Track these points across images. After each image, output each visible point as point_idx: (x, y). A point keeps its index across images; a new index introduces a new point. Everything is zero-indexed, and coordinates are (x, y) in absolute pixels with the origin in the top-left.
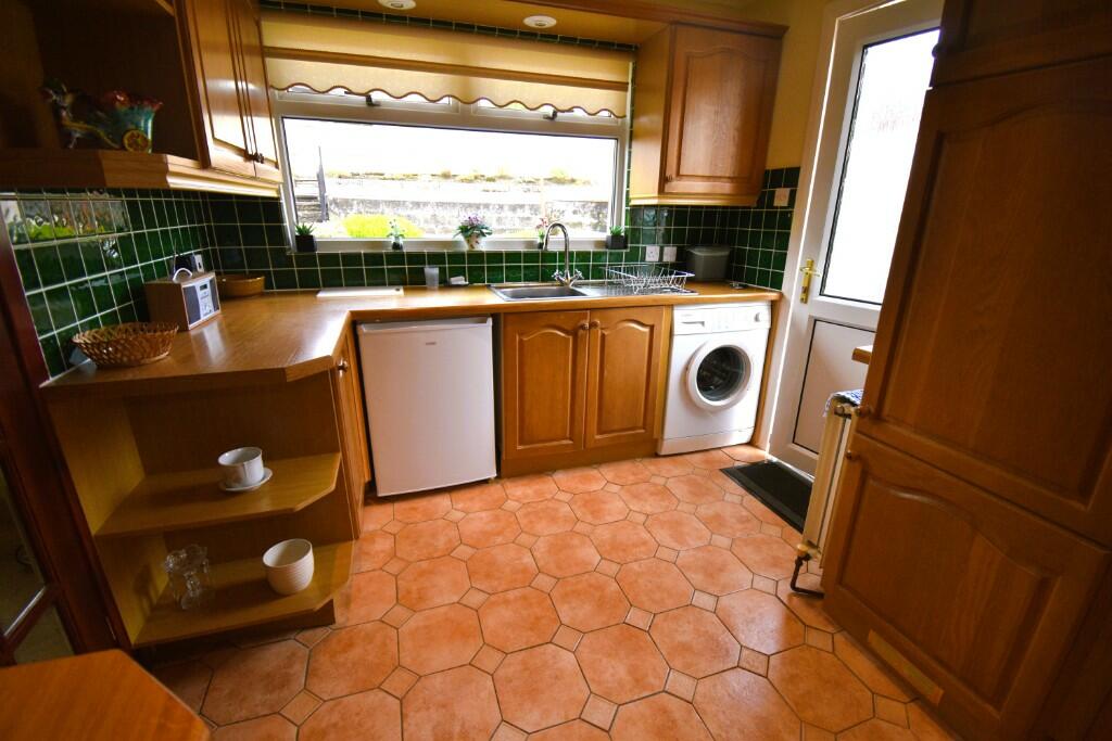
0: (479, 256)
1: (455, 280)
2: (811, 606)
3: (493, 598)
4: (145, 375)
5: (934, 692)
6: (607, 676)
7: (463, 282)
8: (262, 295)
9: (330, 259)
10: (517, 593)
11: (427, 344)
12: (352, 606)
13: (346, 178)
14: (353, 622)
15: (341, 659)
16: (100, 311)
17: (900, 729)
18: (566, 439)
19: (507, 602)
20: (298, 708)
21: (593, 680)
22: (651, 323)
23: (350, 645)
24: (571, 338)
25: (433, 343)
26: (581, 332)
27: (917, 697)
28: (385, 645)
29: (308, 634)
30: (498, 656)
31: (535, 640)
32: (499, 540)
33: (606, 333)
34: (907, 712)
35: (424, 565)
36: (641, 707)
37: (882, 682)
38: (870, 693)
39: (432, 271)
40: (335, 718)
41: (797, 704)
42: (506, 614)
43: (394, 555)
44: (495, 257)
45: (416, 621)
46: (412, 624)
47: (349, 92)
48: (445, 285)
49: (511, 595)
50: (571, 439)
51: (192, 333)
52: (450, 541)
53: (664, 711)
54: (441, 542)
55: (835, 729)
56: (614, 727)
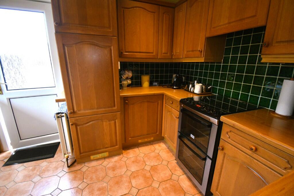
2: (75, 166)
5: (106, 154)
17: (109, 164)
27: (105, 158)
34: (106, 161)
37: (100, 162)
38: (101, 165)
41: (97, 180)
55: (105, 175)
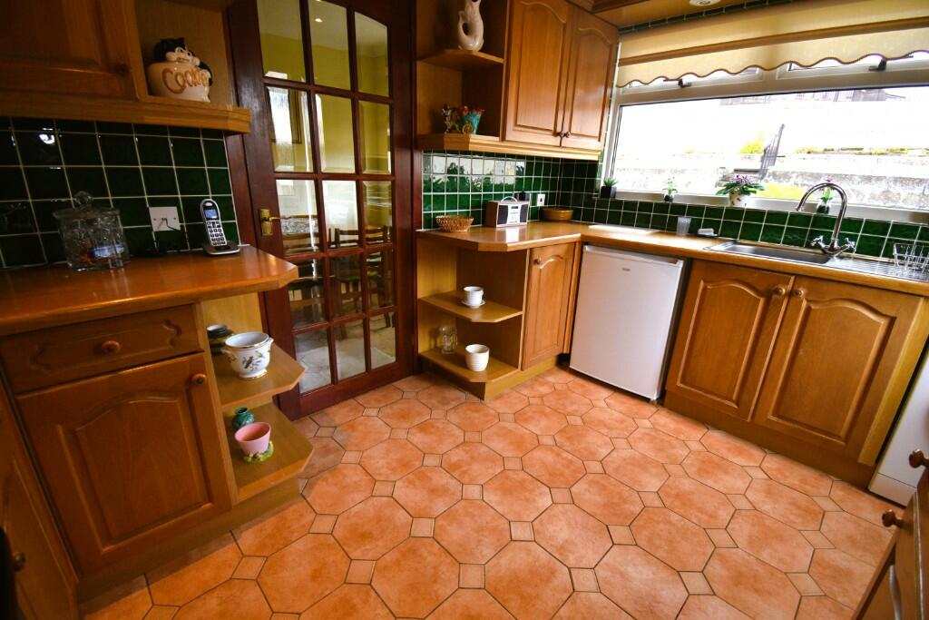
0: (738, 213)
1: (701, 231)
3: (555, 448)
4: (454, 236)
6: (551, 528)
7: (712, 234)
8: (568, 222)
9: (618, 204)
10: (570, 457)
11: (624, 269)
12: (498, 401)
13: (816, 153)
14: (489, 405)
15: (469, 412)
16: (460, 208)
18: (730, 400)
19: (558, 455)
20: (438, 414)
21: (541, 521)
22: (892, 314)
23: (477, 411)
24: (762, 301)
25: (628, 270)
26: (775, 297)
28: (487, 422)
29: (472, 396)
30: (518, 466)
31: (543, 479)
32: (604, 431)
33: (813, 307)
35: (548, 410)
36: (544, 556)
39: (684, 221)
40: (441, 426)
42: (550, 458)
43: (541, 397)
44: (755, 214)
45: (510, 425)
46: (507, 425)
47: (667, 80)
48: (693, 233)
49: (565, 455)
50: (738, 405)
51: (497, 229)
52: (577, 411)
53: (553, 573)
54: (570, 409)
56: (516, 543)
